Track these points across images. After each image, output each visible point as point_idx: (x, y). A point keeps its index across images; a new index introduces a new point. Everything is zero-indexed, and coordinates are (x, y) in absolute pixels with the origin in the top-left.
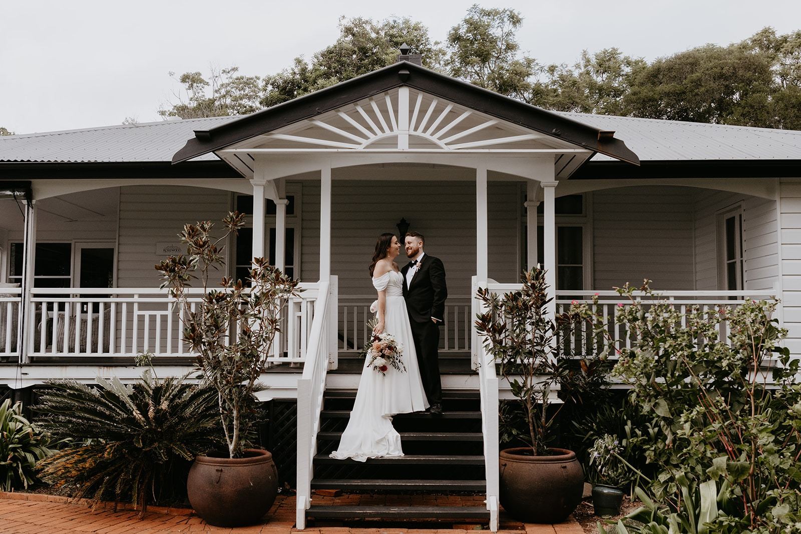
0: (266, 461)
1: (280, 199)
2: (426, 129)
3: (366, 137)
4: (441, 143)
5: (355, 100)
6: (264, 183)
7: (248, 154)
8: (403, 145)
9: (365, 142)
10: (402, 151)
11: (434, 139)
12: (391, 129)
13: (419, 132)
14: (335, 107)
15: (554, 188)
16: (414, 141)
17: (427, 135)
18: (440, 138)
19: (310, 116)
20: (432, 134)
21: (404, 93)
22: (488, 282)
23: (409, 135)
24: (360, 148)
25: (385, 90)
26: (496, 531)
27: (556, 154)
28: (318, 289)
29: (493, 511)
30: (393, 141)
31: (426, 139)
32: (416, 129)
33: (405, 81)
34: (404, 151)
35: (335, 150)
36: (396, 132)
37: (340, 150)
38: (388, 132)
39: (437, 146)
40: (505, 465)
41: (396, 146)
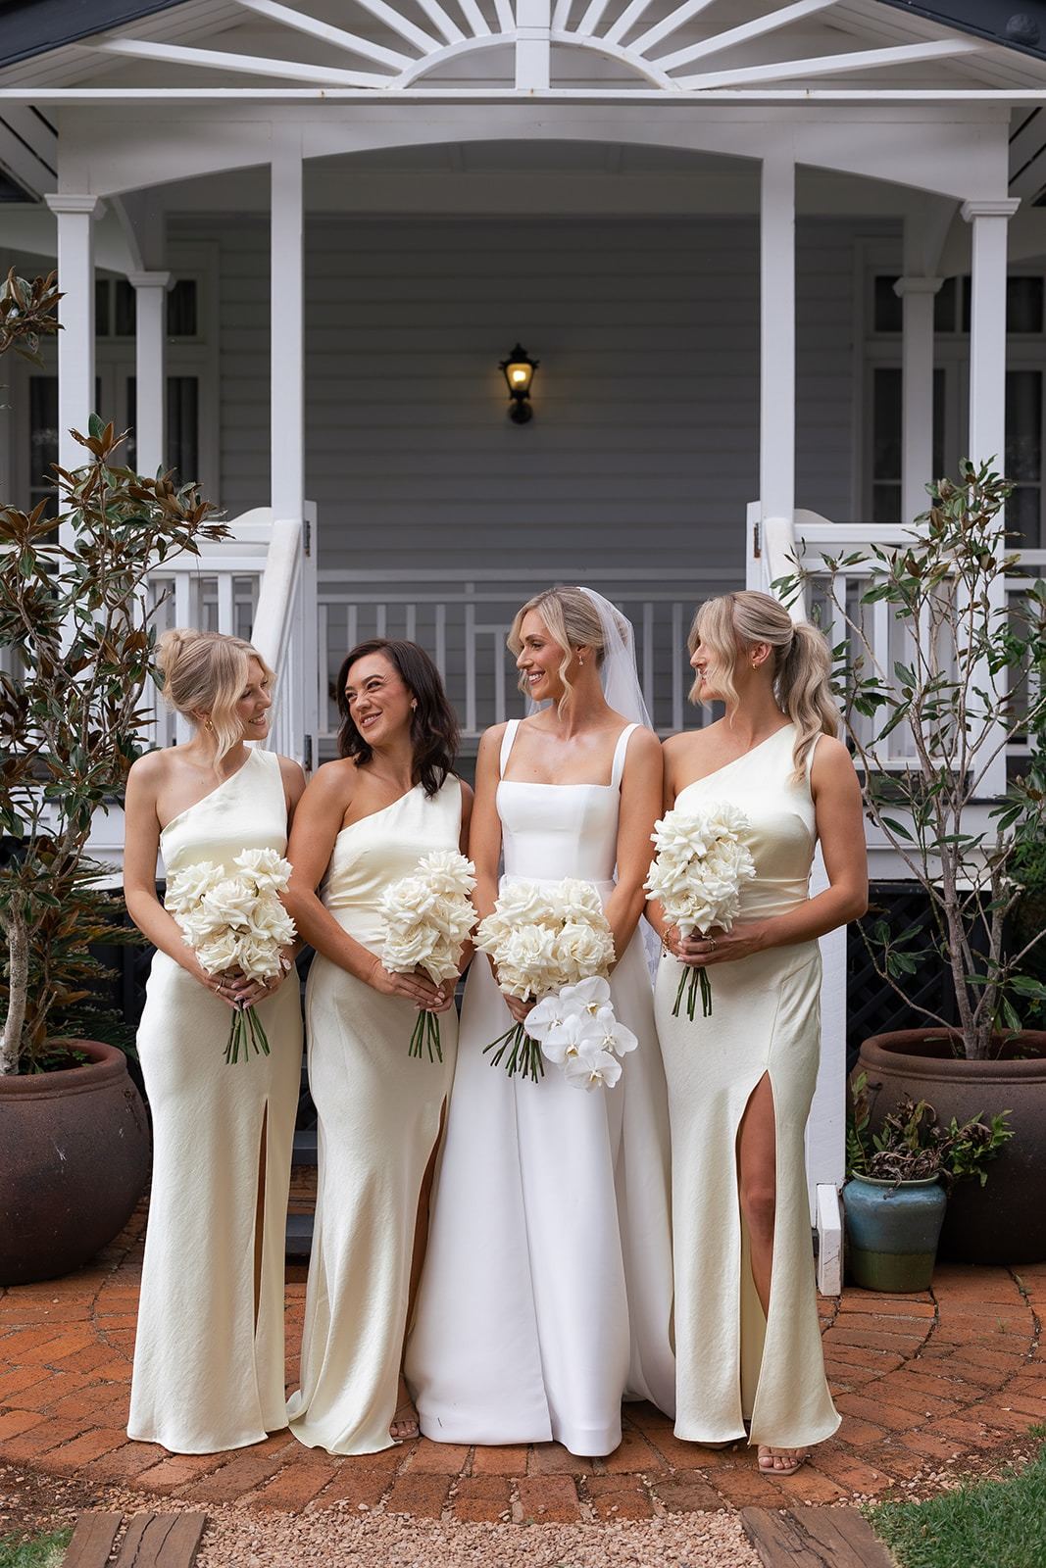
0: (108, 1082)
1: (147, 270)
2: (601, 29)
3: (413, 51)
4: (655, 69)
6: (90, 204)
7: (33, 108)
8: (533, 76)
9: (409, 67)
10: (528, 94)
11: (632, 55)
12: (494, 25)
13: (583, 35)
15: (1003, 224)
16: (567, 60)
17: (609, 44)
18: (651, 54)
20: (625, 42)
22: (796, 520)
23: (554, 45)
24: (394, 87)
26: (838, 1292)
27: (1015, 107)
28: (267, 544)
29: (829, 1232)
30: (499, 62)
31: (605, 58)
32: (572, 25)
34: (537, 95)
35: (315, 93)
36: (509, 32)
37: (330, 93)
38: (483, 35)
39: (641, 80)
40: (878, 1087)
41: (510, 81)
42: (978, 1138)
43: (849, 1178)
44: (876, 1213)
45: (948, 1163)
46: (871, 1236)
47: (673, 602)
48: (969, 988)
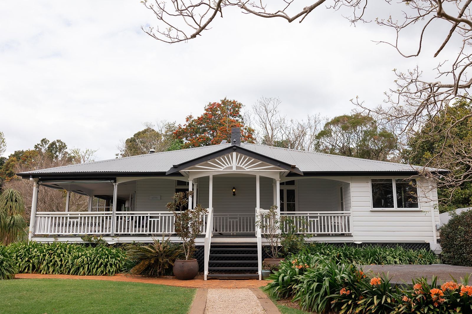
1: (195, 183)
3: (223, 167)
4: (245, 168)
5: (220, 156)
6: (193, 179)
7: (188, 172)
9: (223, 168)
10: (234, 170)
11: (243, 167)
12: (231, 164)
13: (239, 165)
14: (214, 158)
15: (279, 181)
16: (237, 168)
17: (241, 166)
19: (207, 160)
20: (243, 166)
21: (234, 154)
22: (260, 209)
23: (236, 166)
24: (222, 170)
25: (229, 153)
26: (261, 280)
27: (280, 171)
28: (209, 212)
29: (260, 275)
30: (231, 168)
32: (238, 164)
33: (235, 150)
35: (214, 170)
37: (216, 170)
38: (230, 165)
40: (265, 262)
42: (273, 266)
43: (262, 270)
44: (264, 273)
45: (271, 268)
46: (264, 275)
48: (274, 253)
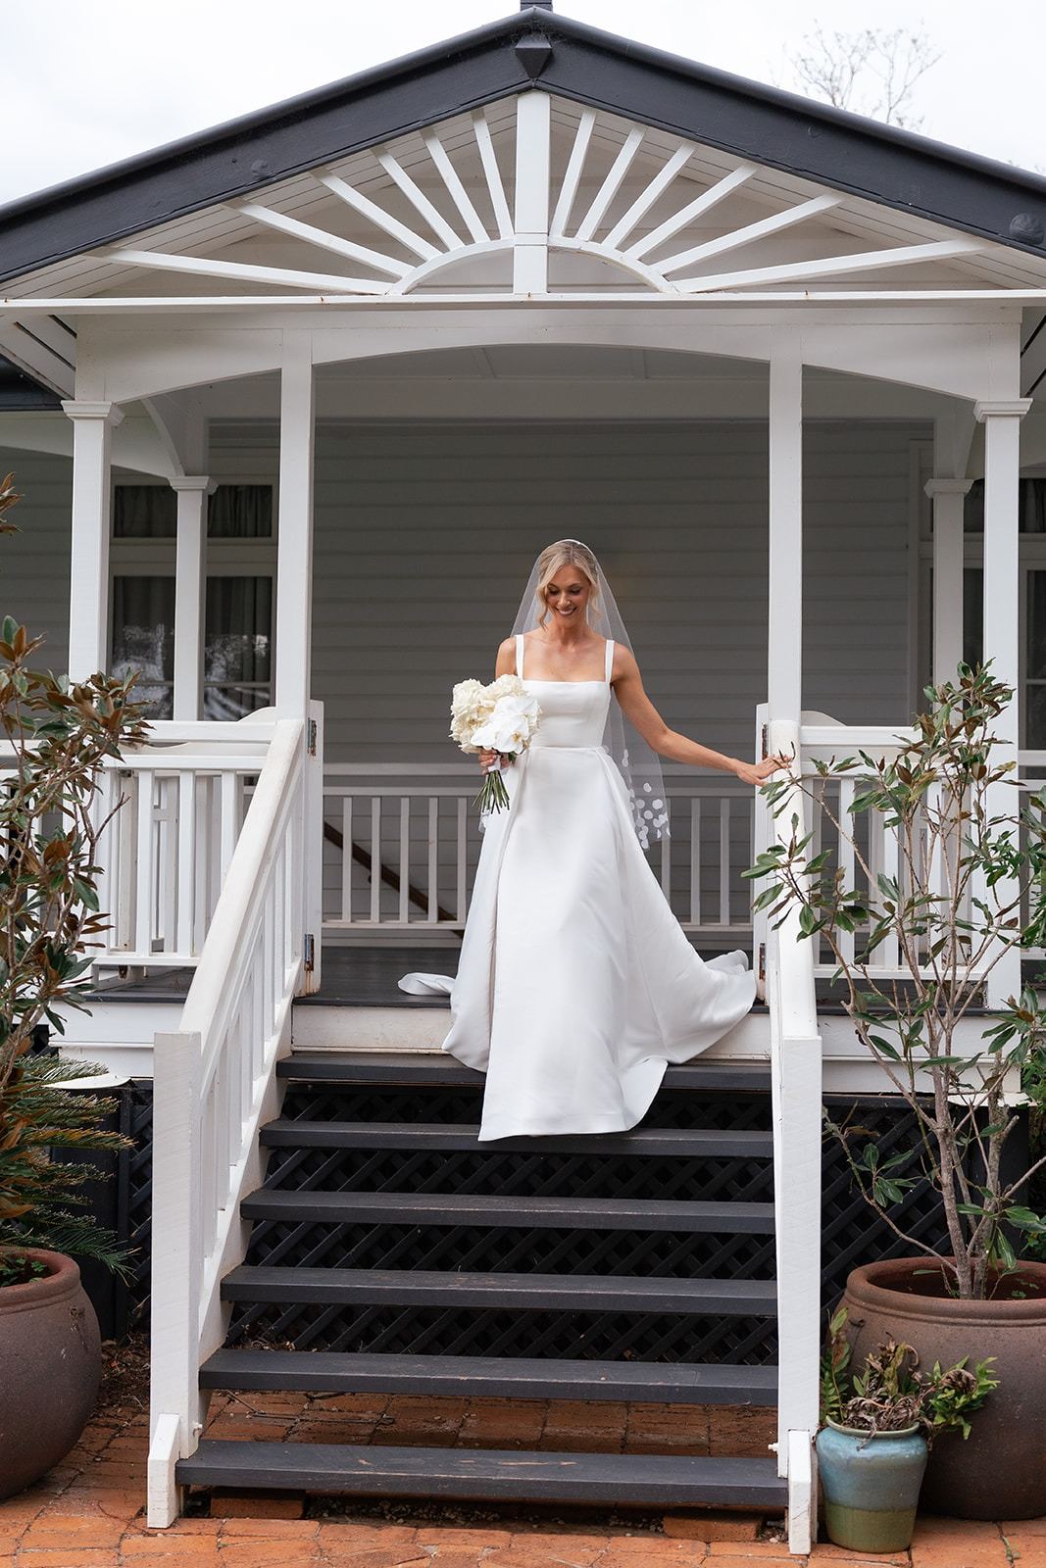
0: (53, 1299)
1: (186, 475)
2: (600, 235)
3: (412, 258)
4: (653, 273)
5: (377, 142)
6: (104, 410)
7: (54, 317)
8: (530, 279)
9: (408, 274)
10: (525, 298)
11: (631, 259)
12: (493, 233)
13: (582, 240)
14: (318, 164)
15: (1017, 421)
17: (607, 249)
18: (648, 259)
19: (235, 194)
20: (623, 247)
21: (533, 114)
22: (803, 722)
23: (551, 250)
24: (394, 293)
25: (474, 106)
26: (807, 1550)
27: (1026, 306)
28: (269, 743)
29: (797, 1485)
31: (605, 263)
32: (571, 231)
33: (538, 73)
34: (534, 298)
35: (315, 300)
36: (507, 238)
37: (329, 300)
38: (482, 241)
39: (642, 285)
40: (859, 1325)
41: (508, 287)
42: (962, 1386)
43: (823, 1425)
44: (850, 1466)
45: (929, 1411)
46: (845, 1491)
47: (721, 797)
